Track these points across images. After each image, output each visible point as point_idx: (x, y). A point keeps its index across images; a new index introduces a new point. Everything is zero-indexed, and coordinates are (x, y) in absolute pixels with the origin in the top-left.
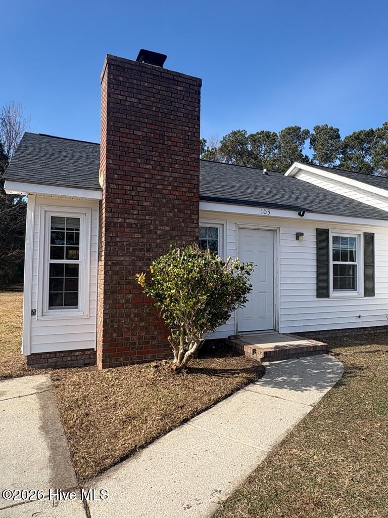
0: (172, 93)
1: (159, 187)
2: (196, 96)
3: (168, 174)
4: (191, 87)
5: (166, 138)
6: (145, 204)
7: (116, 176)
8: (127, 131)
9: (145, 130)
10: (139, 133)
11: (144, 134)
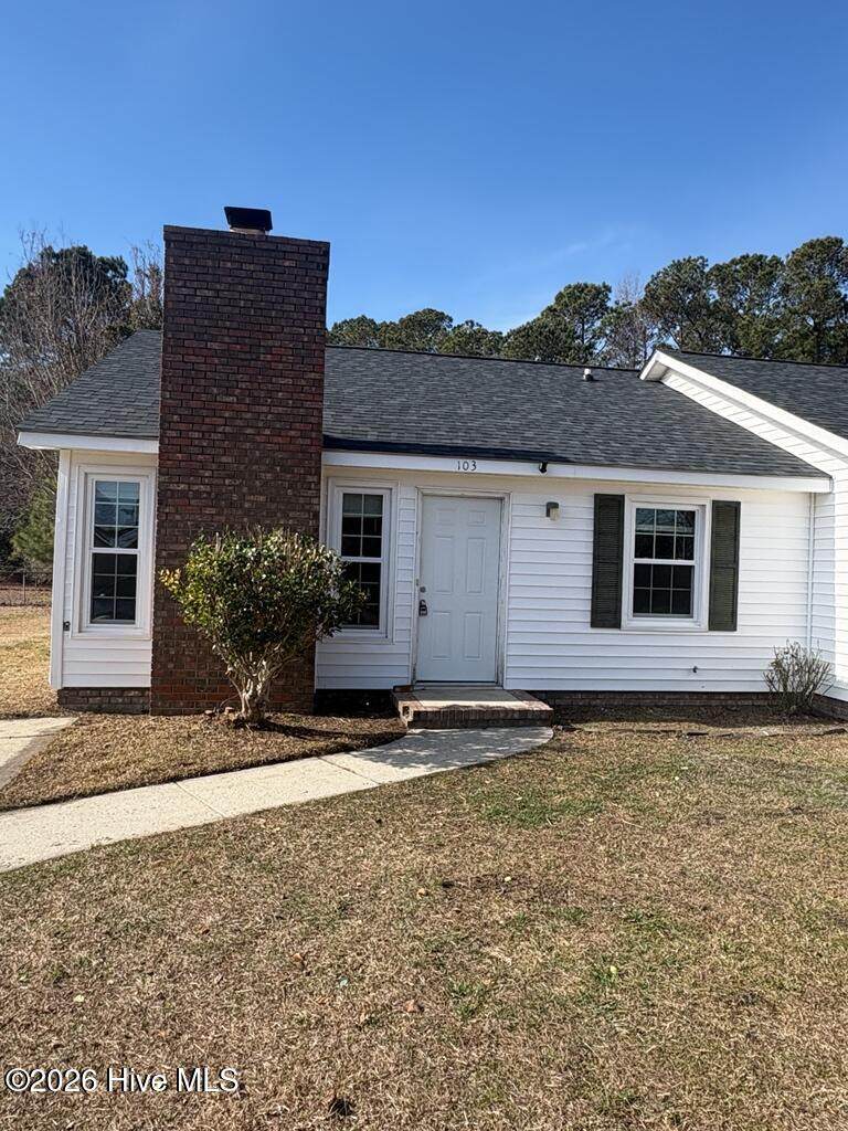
0: (274, 273)
1: (249, 431)
2: (319, 273)
3: (265, 409)
4: (310, 258)
5: (262, 350)
6: (224, 459)
7: (175, 417)
8: (195, 344)
9: (227, 339)
10: (215, 346)
11: (225, 347)
